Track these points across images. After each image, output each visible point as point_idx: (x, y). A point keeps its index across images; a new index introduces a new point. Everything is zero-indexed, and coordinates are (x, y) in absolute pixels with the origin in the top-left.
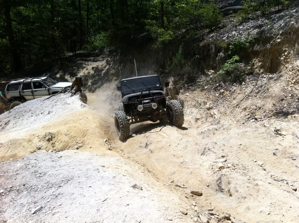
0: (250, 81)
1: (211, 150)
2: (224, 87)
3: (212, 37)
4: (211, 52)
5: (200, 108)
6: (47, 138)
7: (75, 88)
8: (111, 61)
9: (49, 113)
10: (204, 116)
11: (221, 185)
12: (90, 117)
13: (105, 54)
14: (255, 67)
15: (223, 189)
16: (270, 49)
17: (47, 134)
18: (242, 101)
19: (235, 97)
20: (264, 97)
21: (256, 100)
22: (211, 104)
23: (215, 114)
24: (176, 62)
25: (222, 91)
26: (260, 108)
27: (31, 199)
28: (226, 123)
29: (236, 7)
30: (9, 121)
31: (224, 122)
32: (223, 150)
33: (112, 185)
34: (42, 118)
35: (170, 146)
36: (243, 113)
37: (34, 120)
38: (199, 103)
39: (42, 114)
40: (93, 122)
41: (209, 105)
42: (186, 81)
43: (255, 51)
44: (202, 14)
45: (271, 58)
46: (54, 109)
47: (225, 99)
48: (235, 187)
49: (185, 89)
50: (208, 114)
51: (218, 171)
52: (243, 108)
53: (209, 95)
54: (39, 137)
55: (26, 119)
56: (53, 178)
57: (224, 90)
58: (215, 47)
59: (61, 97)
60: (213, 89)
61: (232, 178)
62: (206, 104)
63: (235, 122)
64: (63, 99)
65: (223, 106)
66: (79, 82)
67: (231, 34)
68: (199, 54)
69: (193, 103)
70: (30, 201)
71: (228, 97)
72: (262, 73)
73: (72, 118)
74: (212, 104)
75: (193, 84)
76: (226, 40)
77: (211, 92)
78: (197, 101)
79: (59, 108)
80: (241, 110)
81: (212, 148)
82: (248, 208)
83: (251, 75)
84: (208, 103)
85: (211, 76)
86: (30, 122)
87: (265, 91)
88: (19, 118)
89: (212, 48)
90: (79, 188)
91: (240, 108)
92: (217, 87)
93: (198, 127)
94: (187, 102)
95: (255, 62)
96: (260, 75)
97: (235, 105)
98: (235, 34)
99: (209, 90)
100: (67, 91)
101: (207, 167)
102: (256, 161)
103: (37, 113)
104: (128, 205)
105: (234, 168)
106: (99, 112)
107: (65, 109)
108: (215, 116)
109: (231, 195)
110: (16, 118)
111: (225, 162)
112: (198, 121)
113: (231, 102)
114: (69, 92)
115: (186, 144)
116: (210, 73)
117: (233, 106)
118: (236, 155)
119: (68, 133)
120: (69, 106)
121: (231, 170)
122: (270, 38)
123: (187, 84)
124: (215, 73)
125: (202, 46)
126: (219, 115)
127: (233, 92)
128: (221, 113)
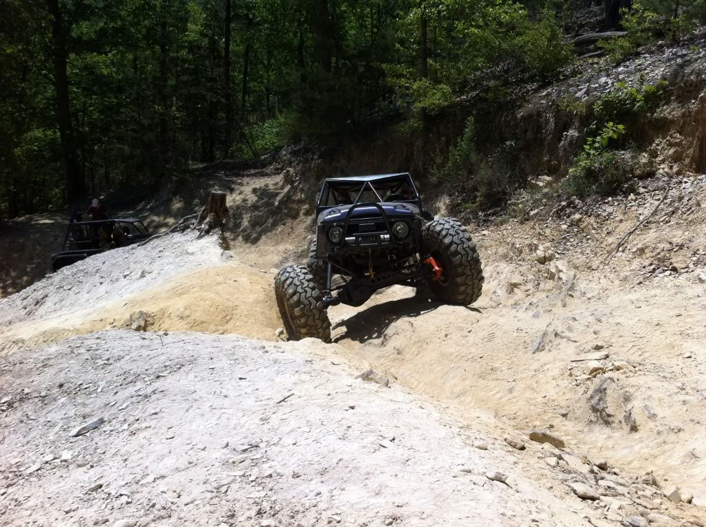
0: (647, 192)
1: (564, 335)
2: (581, 208)
3: (548, 95)
4: (544, 131)
5: (520, 260)
6: (134, 326)
7: (208, 219)
8: (297, 174)
9: (143, 276)
10: (531, 277)
11: (605, 406)
12: (244, 280)
13: (282, 162)
14: (660, 158)
15: (609, 416)
16: (697, 113)
17: (136, 316)
18: (630, 233)
19: (610, 228)
20: (690, 222)
21: (668, 229)
22: (548, 248)
23: (561, 271)
24: (457, 159)
25: (577, 216)
26: (681, 247)
27: (73, 411)
28: (594, 286)
29: (603, 34)
30: (47, 296)
31: (585, 286)
32: (595, 333)
33: (303, 374)
34: (126, 287)
35: (446, 335)
36: (635, 263)
37: (107, 292)
38: (517, 249)
39: (125, 277)
40: (251, 290)
41: (545, 251)
42: (481, 205)
43: (657, 120)
44: (521, 47)
45: (700, 136)
46: (156, 267)
47: (585, 237)
48: (646, 407)
49: (479, 222)
50: (540, 273)
51: (589, 379)
52: (634, 250)
53: (542, 229)
54: (114, 324)
55: (86, 291)
56: (140, 364)
57: (581, 214)
58: (556, 117)
59: (174, 241)
60: (551, 214)
61: (633, 386)
62: (536, 248)
63: (617, 282)
64: (179, 245)
65: (582, 253)
66: (219, 205)
67: (597, 83)
68: (514, 137)
69: (501, 251)
70: (72, 413)
71: (594, 231)
72: (678, 173)
73: (198, 281)
74: (552, 249)
75: (499, 209)
76: (585, 97)
77: (548, 221)
78: (510, 245)
79: (168, 264)
80: (630, 256)
81: (565, 331)
82: (693, 456)
83: (649, 179)
84: (541, 247)
85: (546, 190)
86: (95, 298)
87: (690, 208)
88: (69, 289)
89: (547, 121)
90: (212, 381)
91: (627, 251)
92: (563, 209)
93: (516, 304)
94: (486, 248)
95: (660, 148)
96: (672, 177)
97: (612, 246)
98: (606, 83)
99: (541, 218)
100: (190, 228)
101: (556, 372)
102: (690, 357)
103: (115, 275)
104: (352, 408)
105: (633, 369)
106: (266, 272)
107: (183, 264)
108: (561, 275)
109: (634, 429)
110: (62, 290)
111: (606, 361)
112: (516, 290)
113: (602, 243)
114: (195, 228)
115: (490, 330)
116: (541, 184)
117: (608, 248)
118: (632, 344)
119: (187, 313)
120: (191, 258)
121: (625, 373)
122: (696, 86)
123: (483, 211)
124: (556, 181)
125: (523, 117)
126: (572, 273)
127: (605, 217)
128: (577, 268)
